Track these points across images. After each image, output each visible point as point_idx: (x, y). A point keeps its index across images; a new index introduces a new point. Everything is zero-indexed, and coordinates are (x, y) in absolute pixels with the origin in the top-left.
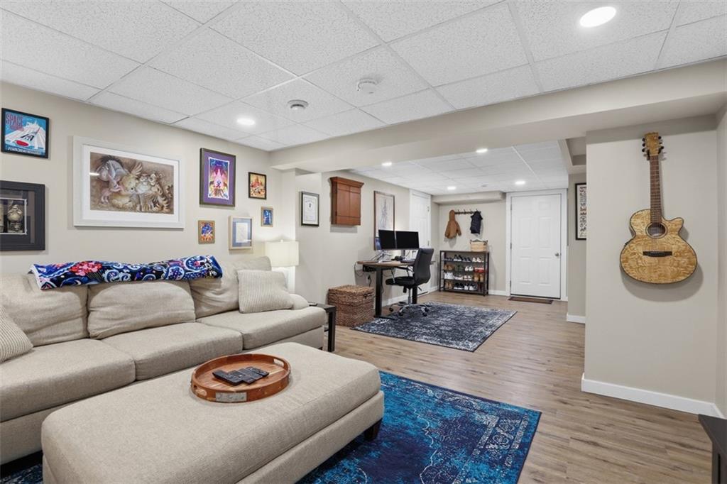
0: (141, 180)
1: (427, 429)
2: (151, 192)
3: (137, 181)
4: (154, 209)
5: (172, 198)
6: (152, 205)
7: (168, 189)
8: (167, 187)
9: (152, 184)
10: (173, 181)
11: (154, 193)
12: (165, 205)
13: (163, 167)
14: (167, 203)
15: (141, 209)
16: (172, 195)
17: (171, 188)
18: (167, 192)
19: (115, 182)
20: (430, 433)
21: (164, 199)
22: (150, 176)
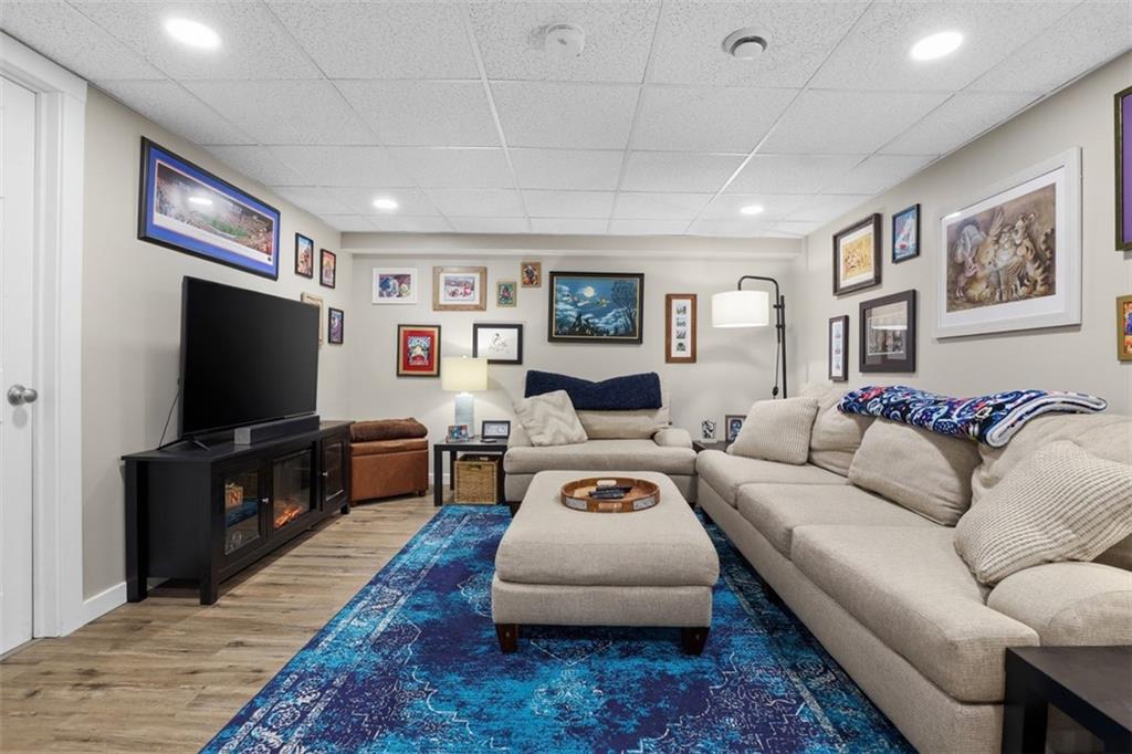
0: (1002, 241)
1: (428, 693)
2: (1015, 259)
3: (996, 247)
4: (1022, 291)
5: (1052, 259)
6: (1018, 283)
7: (1045, 242)
8: (1043, 238)
9: (1018, 242)
10: (1053, 219)
11: (1021, 259)
12: (1039, 279)
13: (1034, 197)
14: (1043, 272)
15: (1001, 297)
16: (1053, 252)
17: (1050, 237)
18: (1043, 247)
19: (970, 259)
20: (421, 687)
21: (1036, 265)
22: (1014, 227)
